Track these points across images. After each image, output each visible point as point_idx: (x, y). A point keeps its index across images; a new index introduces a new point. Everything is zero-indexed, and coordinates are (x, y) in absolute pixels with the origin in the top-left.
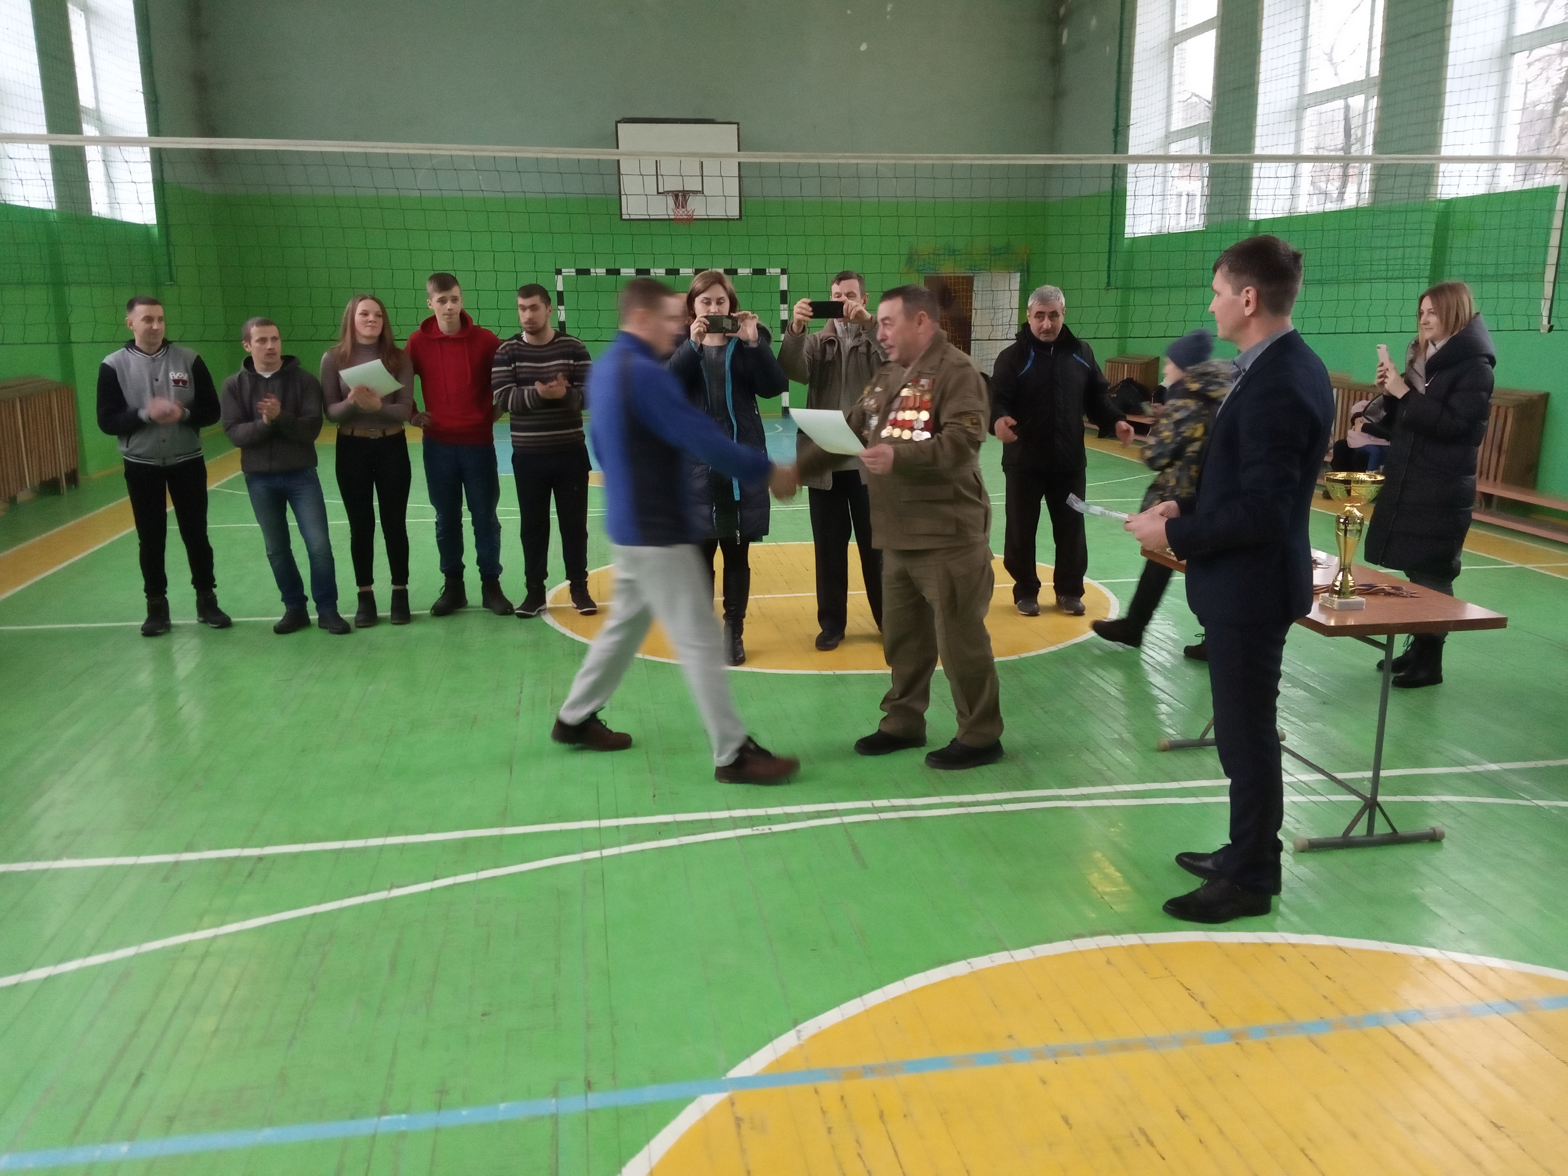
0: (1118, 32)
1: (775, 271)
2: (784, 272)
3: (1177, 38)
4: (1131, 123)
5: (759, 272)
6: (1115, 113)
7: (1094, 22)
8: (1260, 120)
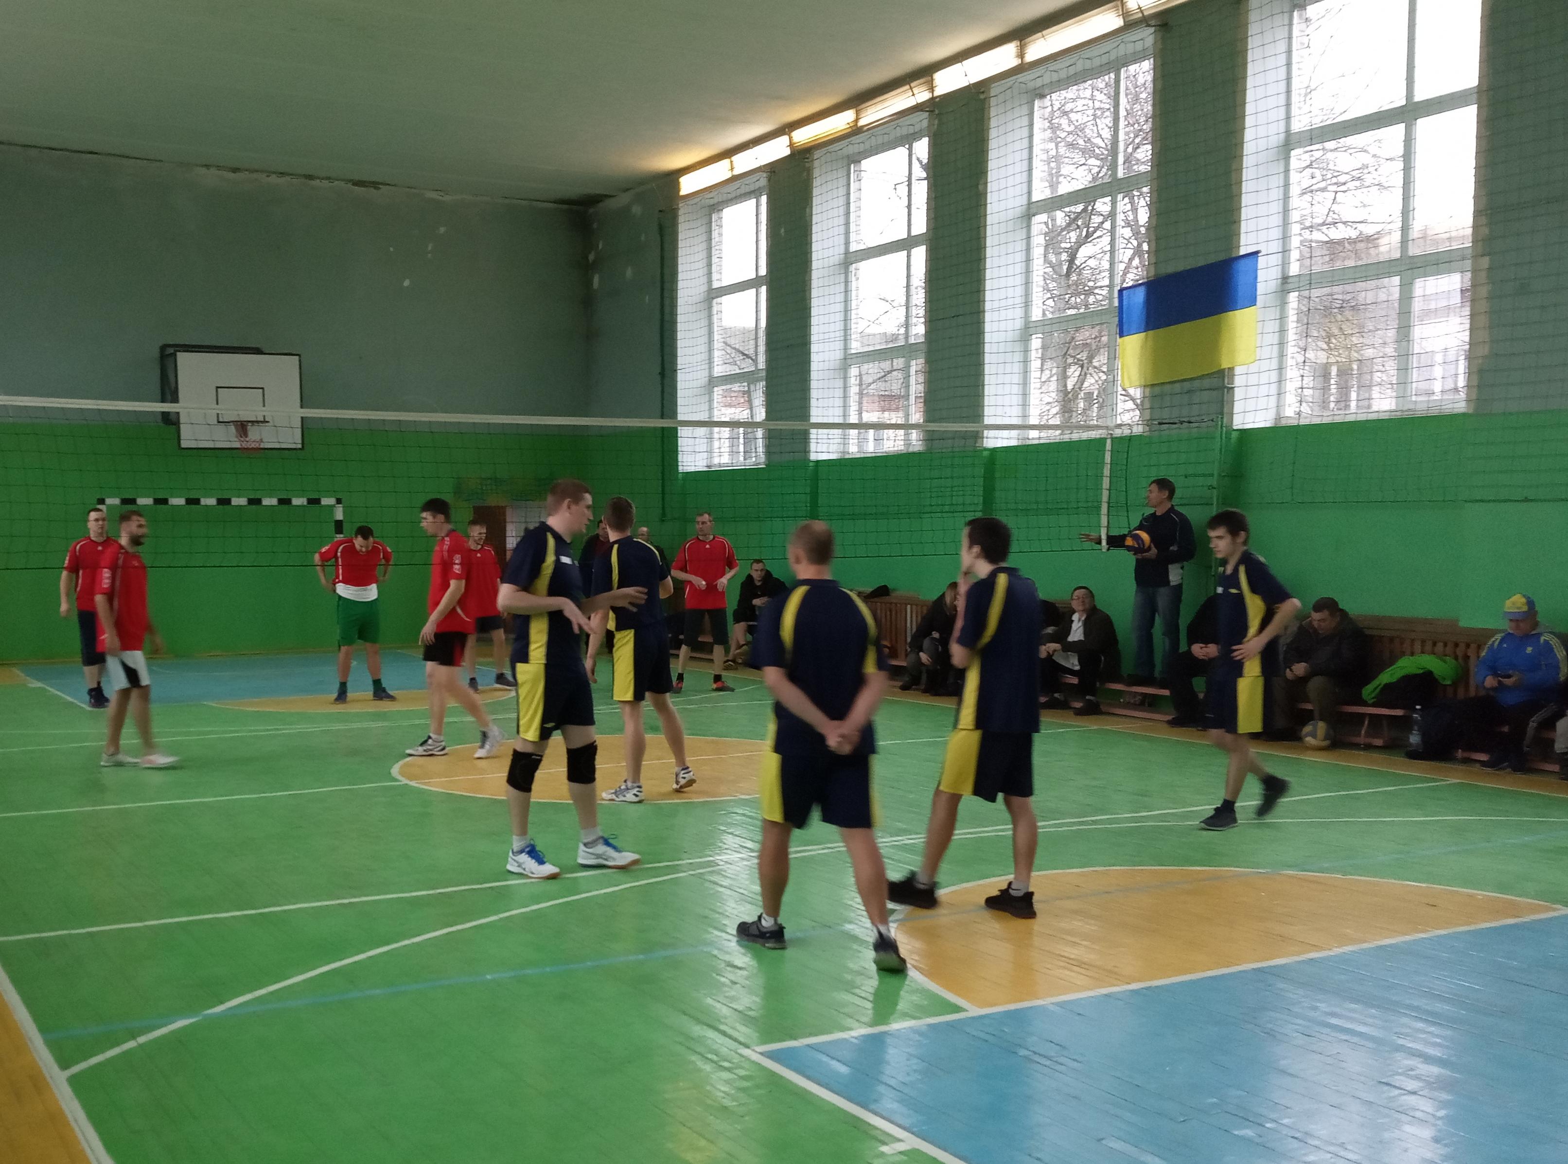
0: (658, 284)
1: (331, 501)
2: (339, 501)
3: (714, 294)
4: (679, 368)
5: (314, 502)
6: (660, 358)
7: (629, 272)
8: (814, 375)
